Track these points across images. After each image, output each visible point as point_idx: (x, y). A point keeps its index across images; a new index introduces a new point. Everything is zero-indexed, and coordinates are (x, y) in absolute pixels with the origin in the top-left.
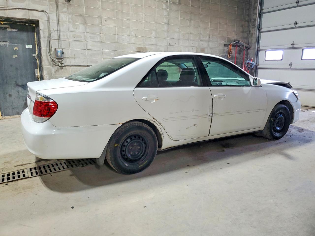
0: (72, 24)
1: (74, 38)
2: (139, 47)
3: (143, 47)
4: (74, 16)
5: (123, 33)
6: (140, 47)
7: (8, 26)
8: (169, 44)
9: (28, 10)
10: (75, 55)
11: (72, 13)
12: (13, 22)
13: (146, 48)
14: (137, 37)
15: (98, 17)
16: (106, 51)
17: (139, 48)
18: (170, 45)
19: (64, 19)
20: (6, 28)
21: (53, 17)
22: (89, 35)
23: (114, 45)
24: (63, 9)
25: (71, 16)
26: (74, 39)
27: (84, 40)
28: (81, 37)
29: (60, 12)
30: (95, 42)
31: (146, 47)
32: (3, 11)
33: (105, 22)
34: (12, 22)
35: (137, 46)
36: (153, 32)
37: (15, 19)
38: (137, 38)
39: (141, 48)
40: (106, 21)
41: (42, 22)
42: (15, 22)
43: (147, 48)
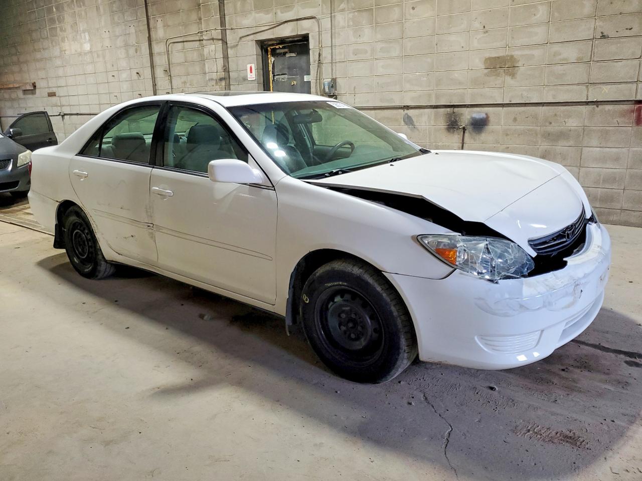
0: (353, 29)
1: (356, 56)
2: (493, 58)
3: (504, 56)
4: (356, 13)
5: (451, 27)
6: (495, 57)
7: (286, 50)
8: (599, 35)
9: (297, 20)
10: (355, 88)
11: (353, 9)
12: (289, 43)
13: (512, 56)
14: (487, 32)
15: (398, 5)
16: (411, 76)
17: (490, 59)
18: (603, 37)
19: (342, 23)
20: (285, 54)
21: (326, 23)
22: (380, 46)
23: (429, 60)
24: (340, 5)
25: (351, 15)
26: (355, 58)
27: (371, 58)
28: (366, 52)
29: (336, 10)
30: (391, 58)
31: (513, 53)
32: (272, 30)
33: (411, 10)
34: (287, 43)
35: (487, 55)
36: (540, 7)
37: (289, 38)
38: (487, 34)
39: (498, 58)
40: (413, 8)
41: (312, 36)
42: (291, 42)
43: (515, 57)
